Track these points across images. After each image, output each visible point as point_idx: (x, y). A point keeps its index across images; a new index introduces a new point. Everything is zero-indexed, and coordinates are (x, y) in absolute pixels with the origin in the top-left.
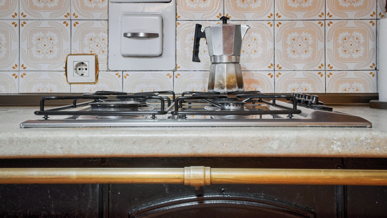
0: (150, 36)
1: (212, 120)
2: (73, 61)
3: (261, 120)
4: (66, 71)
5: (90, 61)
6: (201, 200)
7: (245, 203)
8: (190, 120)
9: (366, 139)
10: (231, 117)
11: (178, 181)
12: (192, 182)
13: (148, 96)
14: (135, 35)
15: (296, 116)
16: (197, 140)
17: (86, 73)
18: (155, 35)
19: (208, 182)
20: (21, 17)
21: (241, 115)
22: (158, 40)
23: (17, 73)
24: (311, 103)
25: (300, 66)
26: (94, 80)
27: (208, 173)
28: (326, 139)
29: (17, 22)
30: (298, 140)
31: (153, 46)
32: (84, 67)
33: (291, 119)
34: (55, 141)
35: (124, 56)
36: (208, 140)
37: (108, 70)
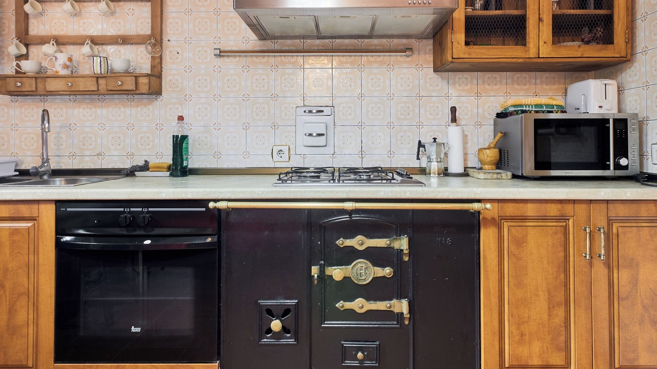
0: (319, 135)
1: (355, 183)
2: (276, 150)
3: (382, 183)
4: (272, 155)
5: (285, 149)
6: (351, 217)
7: (370, 219)
8: (346, 183)
9: (420, 191)
10: (365, 182)
11: (342, 208)
12: (348, 208)
13: (323, 170)
14: (310, 135)
15: (392, 181)
16: (350, 192)
17: (283, 156)
18: (323, 135)
19: (354, 208)
20: (247, 125)
21: (369, 180)
22: (324, 137)
23: (245, 156)
24: (404, 175)
25: (405, 152)
26: (288, 160)
27: (354, 205)
28: (404, 191)
29: (245, 128)
30: (392, 192)
31: (321, 141)
32: (282, 153)
33: (391, 182)
34: (290, 192)
35: (305, 146)
36: (354, 191)
37: (296, 154)
